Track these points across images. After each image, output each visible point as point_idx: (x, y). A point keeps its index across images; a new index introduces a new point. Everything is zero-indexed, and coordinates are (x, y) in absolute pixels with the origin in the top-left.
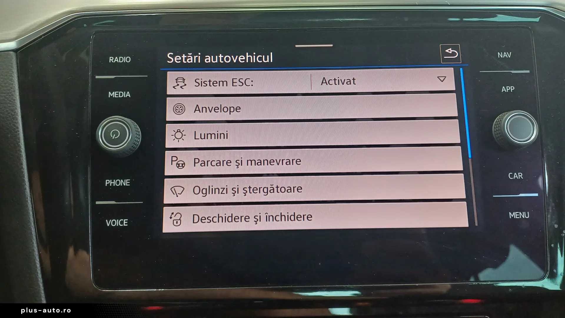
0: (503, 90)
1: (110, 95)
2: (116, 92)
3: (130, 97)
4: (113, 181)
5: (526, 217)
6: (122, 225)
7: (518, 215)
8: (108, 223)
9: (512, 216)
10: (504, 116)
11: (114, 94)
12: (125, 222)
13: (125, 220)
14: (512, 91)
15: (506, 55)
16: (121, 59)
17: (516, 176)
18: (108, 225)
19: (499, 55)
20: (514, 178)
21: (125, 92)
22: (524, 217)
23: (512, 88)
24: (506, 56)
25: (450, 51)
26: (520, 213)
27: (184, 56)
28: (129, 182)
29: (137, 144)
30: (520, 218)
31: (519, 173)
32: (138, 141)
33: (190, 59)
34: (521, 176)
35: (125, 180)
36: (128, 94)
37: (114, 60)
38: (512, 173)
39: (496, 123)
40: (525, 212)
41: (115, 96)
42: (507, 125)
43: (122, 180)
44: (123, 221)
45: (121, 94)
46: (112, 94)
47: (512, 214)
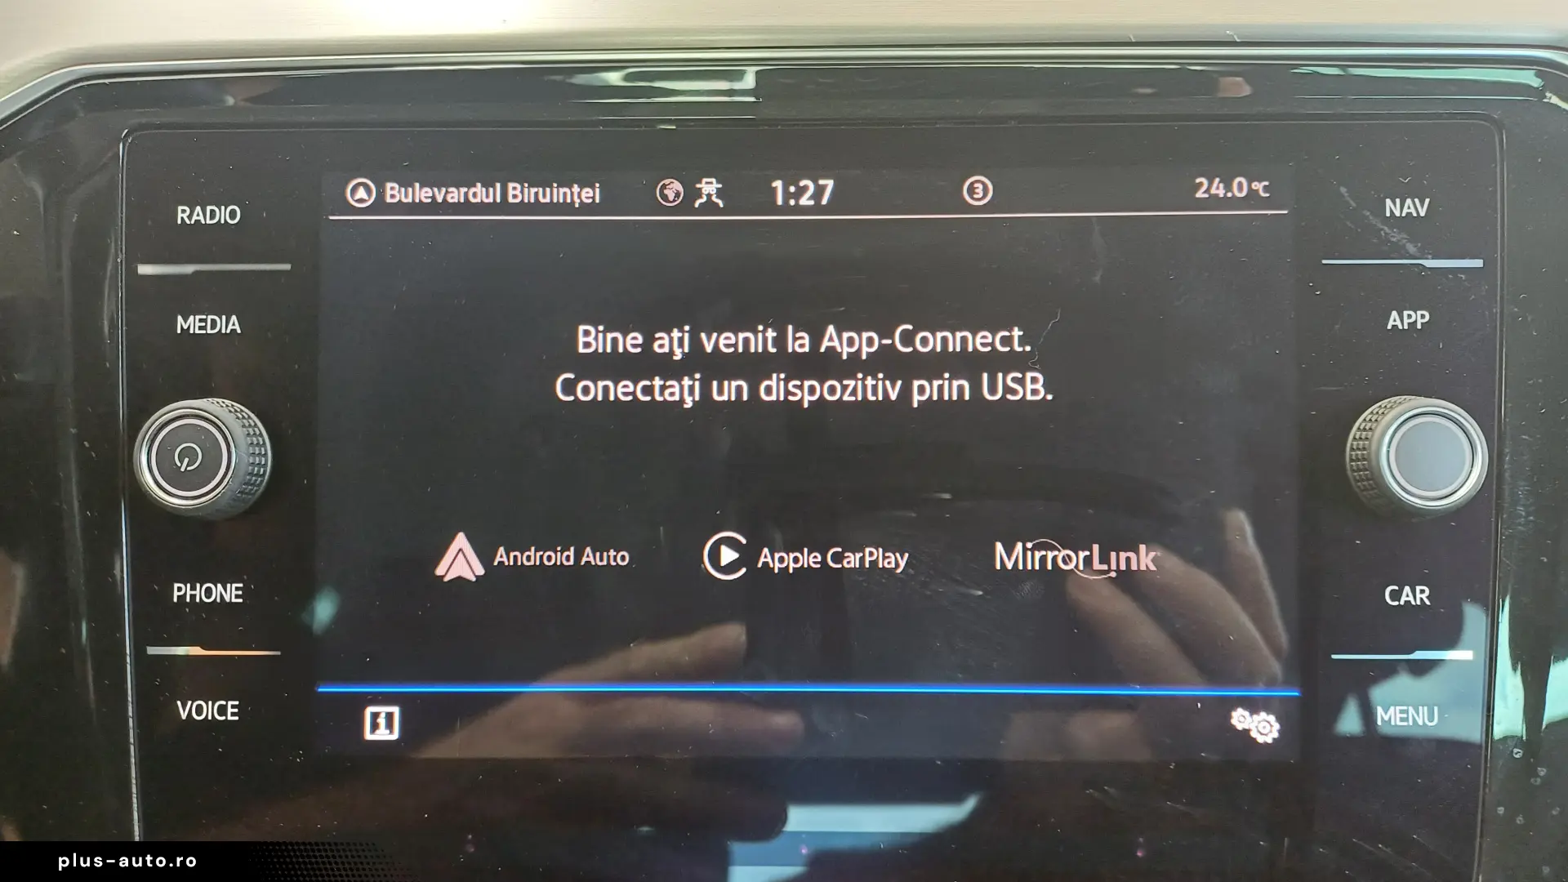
0: (1391, 323)
1: (181, 326)
2: (198, 317)
3: (239, 331)
4: (193, 588)
5: (1429, 721)
6: (224, 718)
7: (1405, 716)
8: (184, 711)
9: (1387, 719)
10: (1381, 412)
11: (192, 324)
12: (230, 710)
13: (230, 703)
14: (1419, 327)
15: (1411, 207)
16: (213, 212)
17: (1407, 596)
18: (184, 716)
19: (1391, 208)
20: (1402, 603)
22: (1421, 723)
23: (1421, 317)
24: (1412, 210)
26: (1411, 710)
28: (240, 593)
30: (1411, 723)
31: (1418, 588)
32: (262, 472)
34: (1424, 596)
35: (229, 585)
36: (234, 324)
37: (190, 217)
38: (1396, 588)
39: (1359, 433)
40: (1426, 708)
41: (197, 328)
42: (1390, 444)
43: (219, 586)
44: (227, 705)
45: (214, 322)
46: (186, 323)
47: (1386, 713)
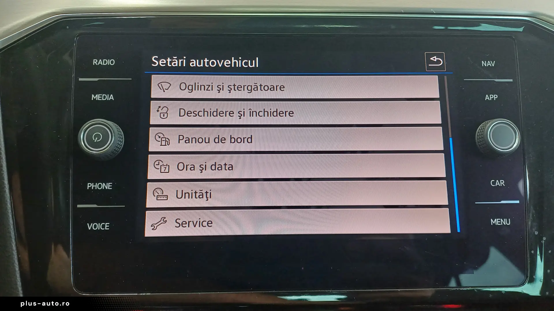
0: (486, 98)
1: (93, 98)
2: (99, 95)
3: (113, 100)
4: (94, 185)
5: (507, 223)
6: (104, 229)
7: (500, 222)
8: (90, 227)
9: (494, 223)
10: (487, 124)
11: (98, 97)
12: (106, 226)
13: (106, 224)
14: (495, 100)
15: (489, 64)
16: (105, 62)
17: (498, 183)
18: (90, 229)
19: (483, 64)
20: (496, 185)
21: (108, 95)
22: (505, 224)
23: (495, 97)
25: (434, 59)
26: (501, 219)
27: (169, 60)
28: (111, 186)
29: (120, 147)
30: (502, 224)
31: (501, 181)
32: (121, 144)
33: (175, 63)
34: (503, 183)
35: (107, 183)
36: (111, 97)
37: (97, 63)
38: (494, 181)
39: (479, 131)
40: (506, 219)
42: (490, 133)
43: (104, 184)
44: (105, 224)
45: (105, 97)
46: (95, 97)
47: (494, 221)
